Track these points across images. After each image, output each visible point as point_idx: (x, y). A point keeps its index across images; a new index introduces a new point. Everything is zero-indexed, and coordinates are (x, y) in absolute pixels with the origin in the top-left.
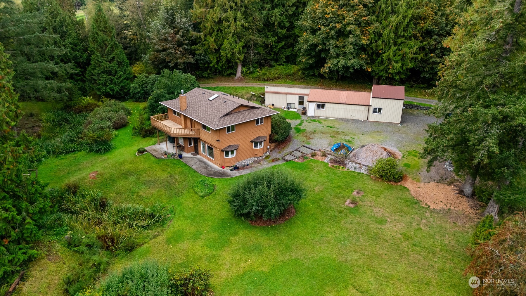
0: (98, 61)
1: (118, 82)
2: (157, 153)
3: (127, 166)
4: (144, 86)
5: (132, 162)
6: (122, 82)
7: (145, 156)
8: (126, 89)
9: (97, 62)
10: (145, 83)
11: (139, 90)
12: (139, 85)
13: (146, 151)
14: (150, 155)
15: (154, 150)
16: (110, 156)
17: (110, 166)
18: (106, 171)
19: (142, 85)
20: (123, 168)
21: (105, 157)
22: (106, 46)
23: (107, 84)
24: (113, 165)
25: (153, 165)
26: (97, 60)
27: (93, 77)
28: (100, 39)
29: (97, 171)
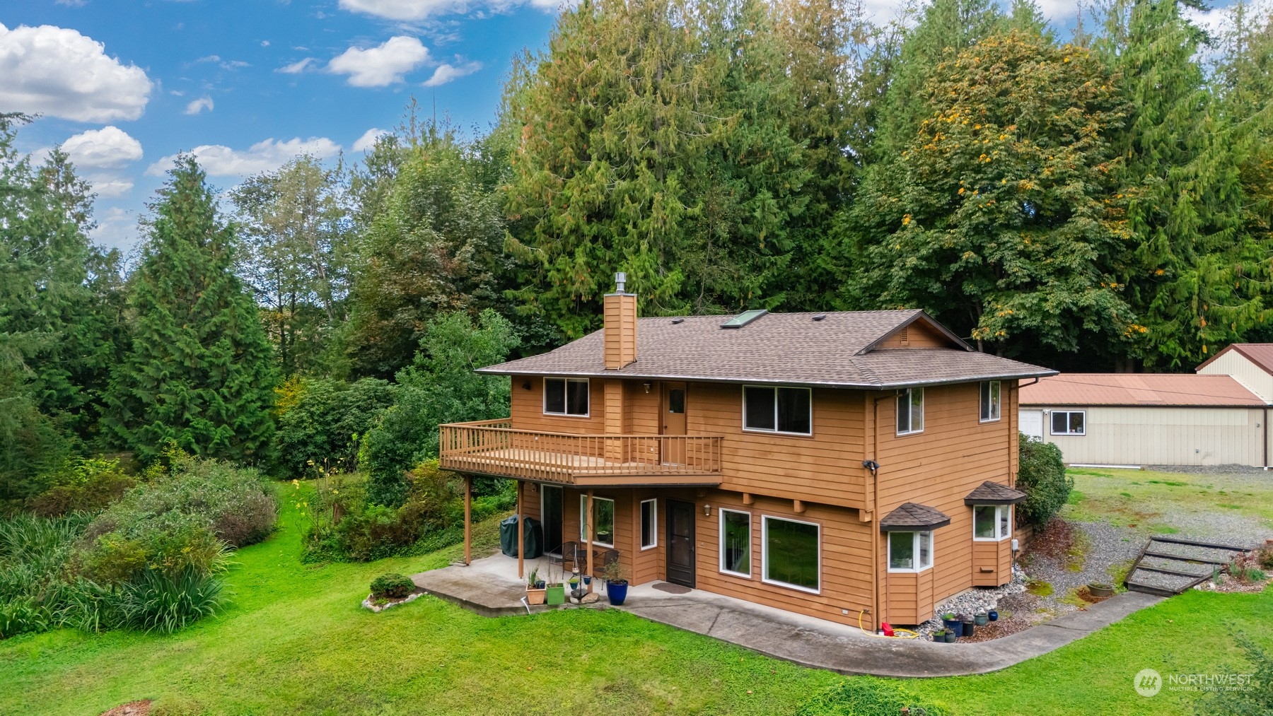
0: (161, 335)
1: (228, 410)
2: (479, 592)
3: (323, 663)
4: (329, 418)
5: (351, 640)
6: (242, 409)
7: (415, 610)
8: (255, 439)
9: (156, 337)
10: (333, 409)
11: (310, 431)
12: (312, 414)
13: (417, 589)
14: (443, 603)
15: (456, 584)
16: (208, 639)
17: (223, 672)
18: (199, 696)
19: (324, 414)
20: (302, 675)
21: (186, 641)
22: (200, 286)
23: (187, 415)
24: (243, 665)
25: (480, 646)
26: (157, 331)
27: (135, 391)
28: (181, 261)
29: (147, 701)
